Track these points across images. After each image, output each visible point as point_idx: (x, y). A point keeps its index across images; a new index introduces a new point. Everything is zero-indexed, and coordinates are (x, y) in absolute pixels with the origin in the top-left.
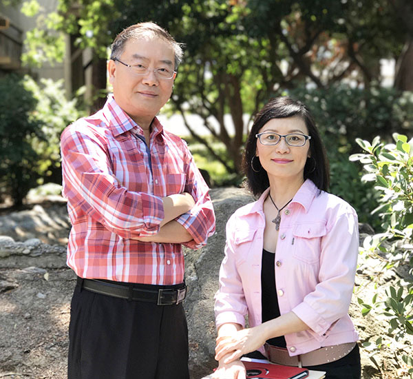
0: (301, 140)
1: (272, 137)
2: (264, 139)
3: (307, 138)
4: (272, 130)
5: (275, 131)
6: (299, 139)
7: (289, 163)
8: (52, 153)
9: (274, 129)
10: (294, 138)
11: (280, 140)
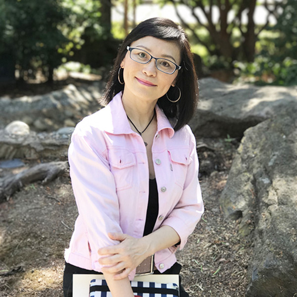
0: (171, 68)
1: (143, 55)
2: (135, 54)
3: (177, 68)
4: (146, 48)
5: (149, 50)
6: (169, 65)
7: (152, 87)
8: (74, 37)
9: (148, 47)
10: (165, 64)
11: (150, 61)
